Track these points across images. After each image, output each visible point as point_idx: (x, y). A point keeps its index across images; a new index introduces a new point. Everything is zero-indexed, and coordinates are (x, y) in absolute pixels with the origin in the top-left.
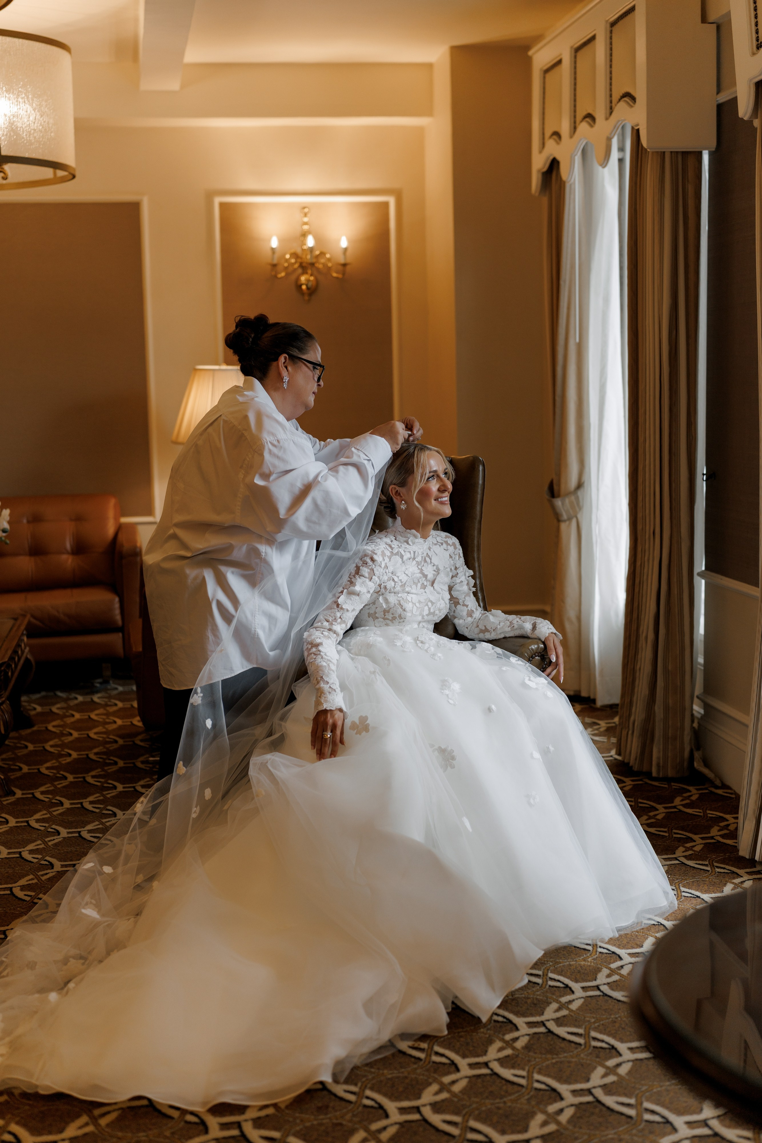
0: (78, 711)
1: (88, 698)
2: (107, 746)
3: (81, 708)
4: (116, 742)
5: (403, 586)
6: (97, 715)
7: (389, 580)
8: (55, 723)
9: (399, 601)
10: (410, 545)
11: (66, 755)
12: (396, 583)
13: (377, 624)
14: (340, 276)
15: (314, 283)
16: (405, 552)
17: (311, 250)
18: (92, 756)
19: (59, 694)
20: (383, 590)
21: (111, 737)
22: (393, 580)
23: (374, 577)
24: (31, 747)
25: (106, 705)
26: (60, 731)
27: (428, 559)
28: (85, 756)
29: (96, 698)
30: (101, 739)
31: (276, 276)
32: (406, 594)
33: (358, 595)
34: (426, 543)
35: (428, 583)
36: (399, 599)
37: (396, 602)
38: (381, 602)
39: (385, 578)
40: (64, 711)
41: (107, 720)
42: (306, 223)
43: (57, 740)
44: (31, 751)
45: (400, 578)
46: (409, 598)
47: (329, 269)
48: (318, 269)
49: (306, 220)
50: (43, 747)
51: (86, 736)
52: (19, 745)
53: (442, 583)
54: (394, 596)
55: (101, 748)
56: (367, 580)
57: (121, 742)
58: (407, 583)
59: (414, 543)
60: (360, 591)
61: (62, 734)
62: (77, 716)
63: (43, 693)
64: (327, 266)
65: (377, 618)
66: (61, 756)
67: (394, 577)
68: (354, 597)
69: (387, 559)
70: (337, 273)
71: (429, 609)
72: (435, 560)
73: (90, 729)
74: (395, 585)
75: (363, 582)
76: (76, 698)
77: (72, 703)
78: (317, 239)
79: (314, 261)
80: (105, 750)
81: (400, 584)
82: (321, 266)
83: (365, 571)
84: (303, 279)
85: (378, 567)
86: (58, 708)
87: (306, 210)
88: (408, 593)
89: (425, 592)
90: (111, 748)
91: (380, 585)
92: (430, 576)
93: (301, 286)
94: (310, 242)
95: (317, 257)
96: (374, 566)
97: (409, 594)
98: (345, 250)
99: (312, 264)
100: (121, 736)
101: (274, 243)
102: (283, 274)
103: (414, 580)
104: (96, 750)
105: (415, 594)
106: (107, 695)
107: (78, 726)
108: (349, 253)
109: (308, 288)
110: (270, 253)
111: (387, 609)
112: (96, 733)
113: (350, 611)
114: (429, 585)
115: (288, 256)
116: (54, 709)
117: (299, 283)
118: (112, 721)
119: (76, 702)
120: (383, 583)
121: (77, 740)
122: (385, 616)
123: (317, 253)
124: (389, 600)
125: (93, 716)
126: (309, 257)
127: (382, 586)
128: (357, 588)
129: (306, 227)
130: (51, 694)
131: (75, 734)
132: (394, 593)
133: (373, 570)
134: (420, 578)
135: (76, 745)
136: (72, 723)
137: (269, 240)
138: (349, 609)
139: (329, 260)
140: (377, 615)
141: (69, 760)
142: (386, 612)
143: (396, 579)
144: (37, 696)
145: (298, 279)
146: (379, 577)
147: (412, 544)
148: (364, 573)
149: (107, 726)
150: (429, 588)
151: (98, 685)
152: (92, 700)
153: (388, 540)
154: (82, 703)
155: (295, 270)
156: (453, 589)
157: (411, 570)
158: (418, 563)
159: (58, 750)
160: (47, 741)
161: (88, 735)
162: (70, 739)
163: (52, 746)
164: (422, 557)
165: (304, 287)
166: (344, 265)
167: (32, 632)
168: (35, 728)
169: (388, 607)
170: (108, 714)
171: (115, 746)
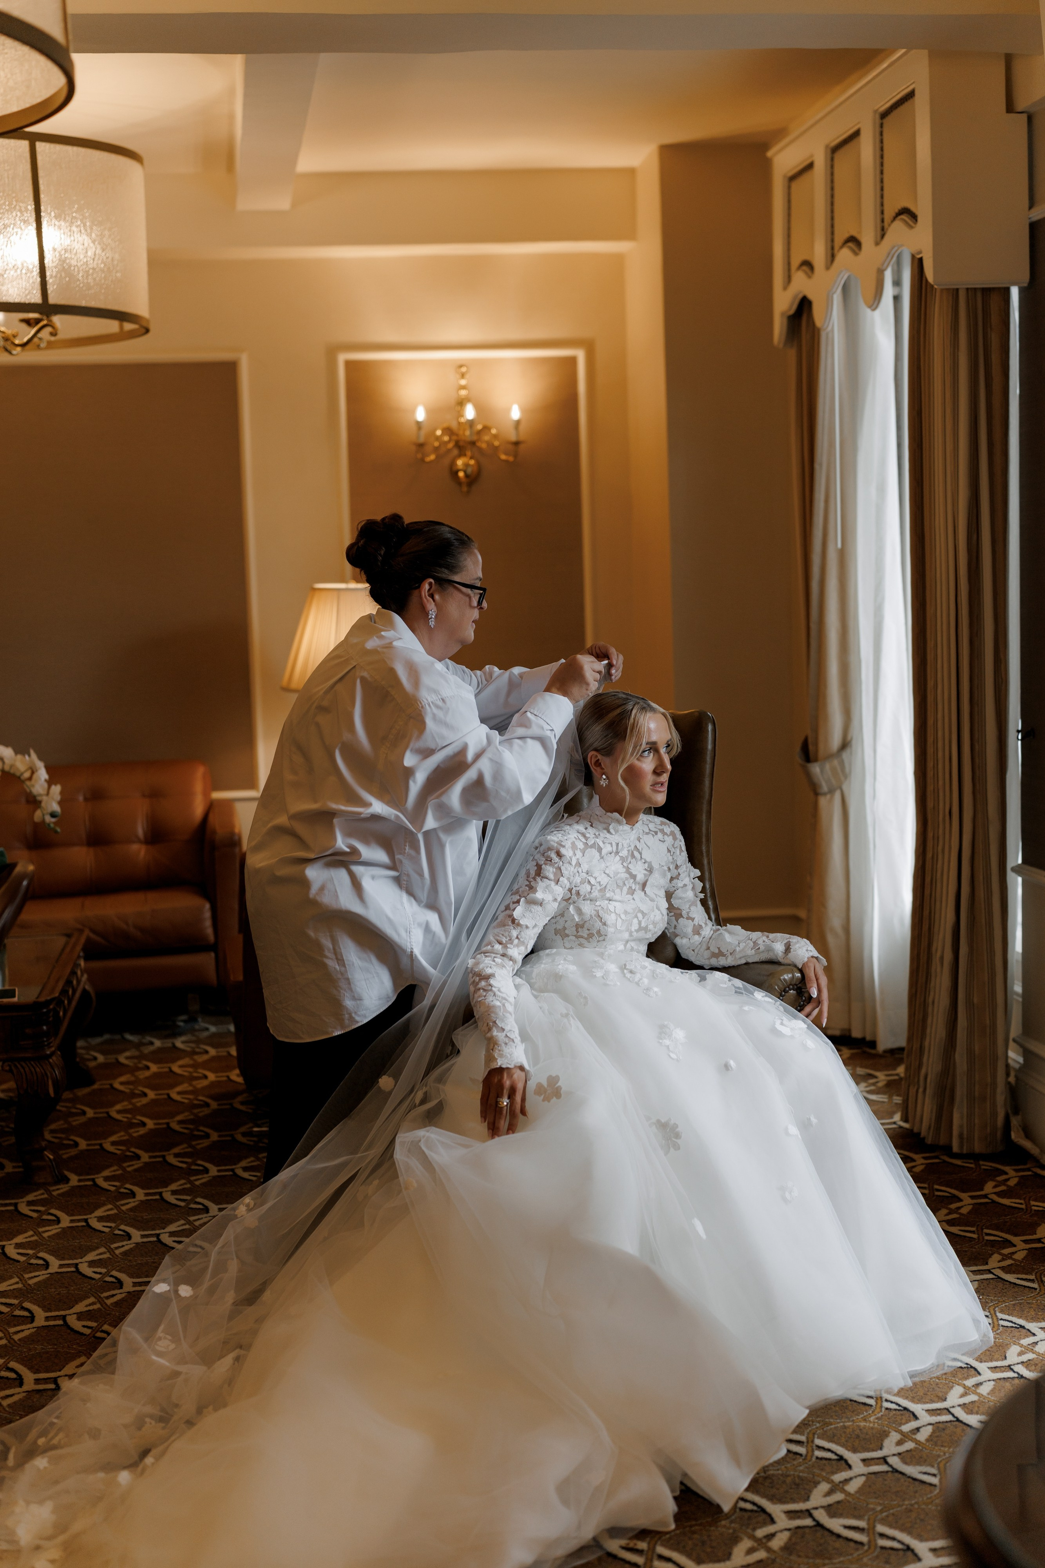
0: (155, 1062)
1: (168, 1043)
2: (196, 1111)
3: (159, 1056)
4: (207, 1105)
5: (603, 890)
6: (180, 1067)
7: (582, 882)
8: (123, 1079)
9: (598, 912)
10: (611, 834)
11: (138, 1124)
12: (593, 887)
13: (567, 945)
14: (511, 459)
15: (475, 469)
16: (604, 843)
17: (471, 423)
18: (175, 1126)
19: (129, 1037)
20: (574, 897)
21: (201, 1098)
22: (589, 882)
23: (561, 879)
24: (90, 1113)
25: (194, 1053)
26: (130, 1089)
27: (636, 854)
28: (165, 1126)
29: (179, 1043)
30: (186, 1101)
31: (423, 460)
32: (607, 902)
33: (541, 905)
34: (634, 832)
35: (637, 887)
36: (596, 909)
37: (593, 913)
38: (572, 912)
39: (578, 880)
40: (136, 1061)
41: (195, 1075)
42: (463, 387)
43: (126, 1103)
44: (90, 1119)
45: (598, 880)
46: (611, 908)
47: (496, 448)
48: (480, 450)
49: (463, 382)
50: (107, 1113)
51: (166, 1096)
52: (74, 1110)
53: (656, 887)
54: (590, 904)
55: (186, 1114)
56: (553, 883)
57: (214, 1105)
58: (608, 887)
59: (617, 831)
60: (543, 899)
61: (133, 1095)
62: (154, 1068)
63: (107, 1037)
64: (493, 445)
65: (567, 936)
66: (131, 1125)
67: (589, 878)
68: (536, 909)
69: (579, 854)
70: (506, 454)
71: (640, 923)
72: (647, 855)
73: (172, 1086)
74: (592, 889)
75: (547, 887)
76: (152, 1043)
77: (147, 1050)
78: (478, 408)
79: (475, 438)
80: (192, 1117)
81: (599, 888)
82: (484, 446)
83: (549, 871)
84: (460, 463)
85: (567, 865)
86: (127, 1058)
87: (464, 369)
88: (610, 900)
89: (633, 899)
90: (201, 1115)
91: (570, 890)
92: (640, 877)
93: (457, 472)
94: (470, 413)
95: (479, 432)
96: (561, 863)
97: (610, 902)
98: (518, 423)
99: (473, 443)
100: (215, 1098)
101: (421, 415)
102: (432, 457)
103: (618, 882)
104: (180, 1117)
105: (620, 901)
106: (194, 1038)
107: (154, 1082)
108: (522, 427)
109: (467, 476)
110: (414, 428)
111: (581, 923)
112: (179, 1093)
113: (531, 928)
114: (639, 889)
115: (439, 433)
116: (122, 1059)
117: (454, 469)
118: (200, 1075)
119: (151, 1048)
120: (575, 886)
121: (154, 1102)
122: (578, 932)
123: (479, 427)
124: (583, 910)
125: (176, 1068)
126: (468, 433)
127: (574, 891)
128: (539, 895)
129: (463, 393)
130: (117, 1037)
131: (151, 1095)
132: (591, 900)
133: (560, 869)
134: (627, 879)
135: (152, 1110)
136: (146, 1078)
137: (413, 411)
138: (529, 926)
139: (495, 436)
140: (567, 932)
141: (142, 1131)
142: (579, 926)
143: (593, 881)
144: (98, 1040)
145: (453, 463)
146: (568, 879)
147: (614, 833)
148: (547, 874)
149: (194, 1083)
150: (639, 894)
151: (181, 1024)
152: (174, 1046)
153: (581, 828)
154: (160, 1050)
155: (449, 451)
156: (673, 895)
157: (613, 868)
158: (623, 859)
159: (127, 1118)
160: (112, 1104)
161: (168, 1095)
162: (144, 1101)
163: (119, 1112)
164: (628, 851)
165: (461, 474)
166: (517, 444)
167: (92, 952)
168: (96, 1086)
169: (582, 919)
170: (196, 1066)
171: (206, 1111)
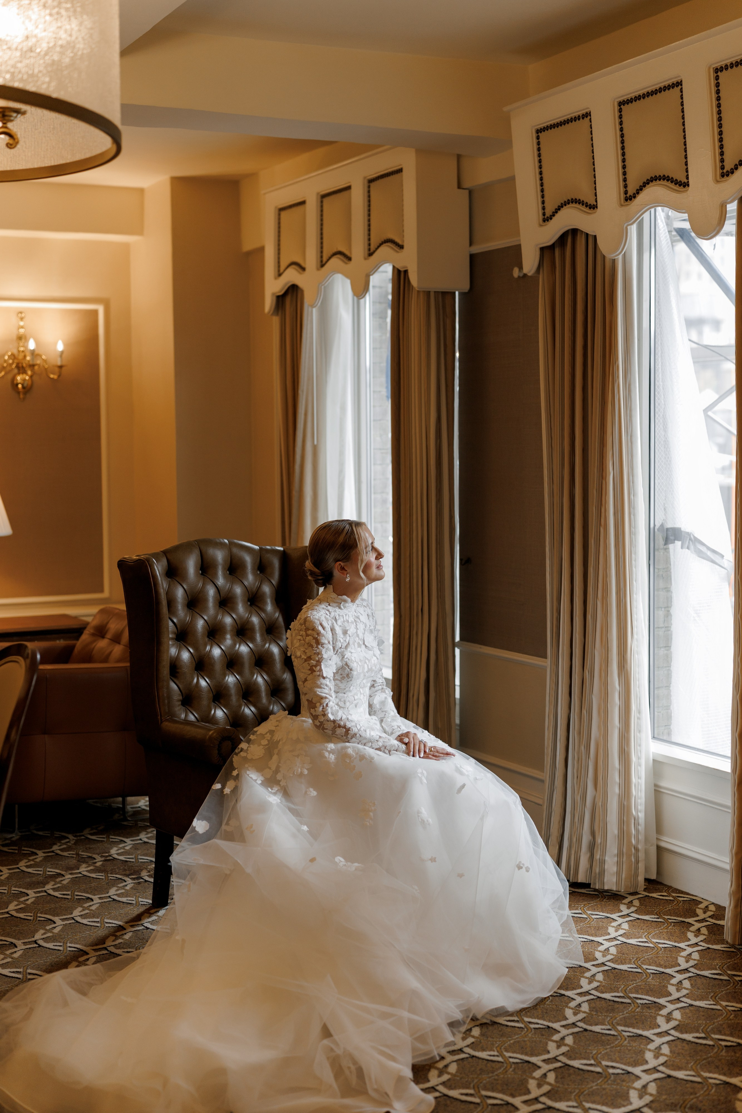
14: (56, 377)
15: (30, 383)
17: (30, 352)
27: (358, 620)
32: (350, 654)
35: (361, 642)
36: (345, 660)
37: (344, 663)
42: (23, 327)
46: (353, 658)
47: (46, 370)
49: (22, 323)
58: (350, 644)
60: (328, 658)
64: (43, 367)
70: (52, 373)
71: (368, 666)
72: (363, 620)
79: (33, 362)
82: (37, 367)
84: (19, 378)
87: (23, 315)
89: (361, 651)
92: (361, 636)
93: (17, 384)
94: (31, 345)
95: (36, 358)
97: (352, 654)
98: (61, 353)
99: (31, 366)
102: (2, 374)
105: (356, 653)
108: (64, 356)
109: (23, 387)
114: (362, 644)
115: (6, 358)
117: (15, 382)
123: (32, 356)
126: (28, 358)
128: (325, 656)
129: (23, 331)
132: (341, 654)
134: (356, 637)
138: (329, 677)
139: (46, 361)
145: (14, 378)
150: (363, 647)
155: (12, 370)
157: (351, 631)
165: (20, 386)
166: (61, 367)
